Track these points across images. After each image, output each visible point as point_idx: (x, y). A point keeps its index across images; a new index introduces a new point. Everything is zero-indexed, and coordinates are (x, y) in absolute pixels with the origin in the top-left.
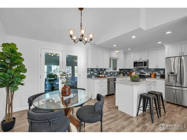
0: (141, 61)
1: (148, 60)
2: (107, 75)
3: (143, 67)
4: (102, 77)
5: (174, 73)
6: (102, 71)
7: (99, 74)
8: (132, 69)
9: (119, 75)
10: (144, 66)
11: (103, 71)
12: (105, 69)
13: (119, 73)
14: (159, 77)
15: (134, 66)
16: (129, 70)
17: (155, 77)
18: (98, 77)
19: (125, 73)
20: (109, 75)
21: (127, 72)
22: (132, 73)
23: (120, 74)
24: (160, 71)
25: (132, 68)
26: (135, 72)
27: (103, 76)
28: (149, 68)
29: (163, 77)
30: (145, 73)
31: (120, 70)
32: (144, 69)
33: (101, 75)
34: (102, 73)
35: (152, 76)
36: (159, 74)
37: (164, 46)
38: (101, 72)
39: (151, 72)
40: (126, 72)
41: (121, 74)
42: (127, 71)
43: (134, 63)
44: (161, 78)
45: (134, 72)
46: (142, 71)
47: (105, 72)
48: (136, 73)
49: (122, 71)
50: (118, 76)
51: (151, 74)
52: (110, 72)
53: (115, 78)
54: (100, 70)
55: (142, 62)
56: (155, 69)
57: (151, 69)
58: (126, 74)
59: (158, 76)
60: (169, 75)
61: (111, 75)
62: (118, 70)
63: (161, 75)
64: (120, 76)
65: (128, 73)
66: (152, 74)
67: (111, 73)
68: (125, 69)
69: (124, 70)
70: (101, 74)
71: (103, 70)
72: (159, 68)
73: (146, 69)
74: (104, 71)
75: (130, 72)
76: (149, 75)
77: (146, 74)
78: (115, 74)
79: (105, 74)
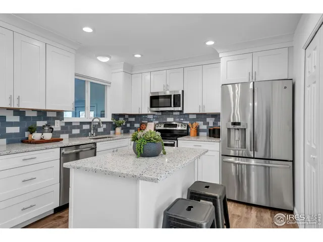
0: (168, 93)
1: (183, 91)
2: (69, 132)
3: (172, 109)
4: (42, 141)
5: (239, 124)
6: (46, 118)
7: (32, 130)
8: (146, 115)
9: (112, 132)
10: (174, 107)
11: (51, 121)
12: (60, 114)
13: (113, 126)
14: (205, 134)
15: (151, 106)
16: (140, 118)
17: (198, 135)
18: (26, 141)
19: (128, 125)
20: (76, 131)
21: (134, 122)
22: (146, 126)
23: (115, 130)
24: (208, 120)
25: (147, 113)
26: (152, 124)
27: (48, 136)
28: (184, 113)
29: (214, 133)
30: (176, 126)
31: (116, 116)
32: (174, 113)
33: (37, 136)
34: (47, 125)
35: (192, 131)
36: (205, 127)
37: (218, 54)
38: (40, 124)
39: (188, 122)
40: (132, 123)
41: (118, 130)
42: (133, 119)
43: (151, 97)
44: (210, 136)
45: (152, 122)
46: (170, 120)
47: (58, 125)
48: (155, 126)
49: (121, 120)
50: (109, 134)
51: (188, 127)
52: (82, 123)
53: (95, 144)
54: (35, 114)
55: (170, 96)
56: (197, 114)
57: (188, 114)
58: (132, 127)
59: (204, 131)
60: (229, 129)
61: (84, 133)
62: (108, 118)
63: (210, 130)
64: (115, 134)
65: (137, 125)
66: (191, 126)
67: (86, 127)
68: (131, 116)
69: (127, 117)
70: (41, 130)
71: (49, 115)
72: (207, 111)
73: (178, 113)
74: (55, 119)
75: (141, 124)
76: (186, 129)
77: (179, 128)
78: (100, 130)
79: (60, 129)
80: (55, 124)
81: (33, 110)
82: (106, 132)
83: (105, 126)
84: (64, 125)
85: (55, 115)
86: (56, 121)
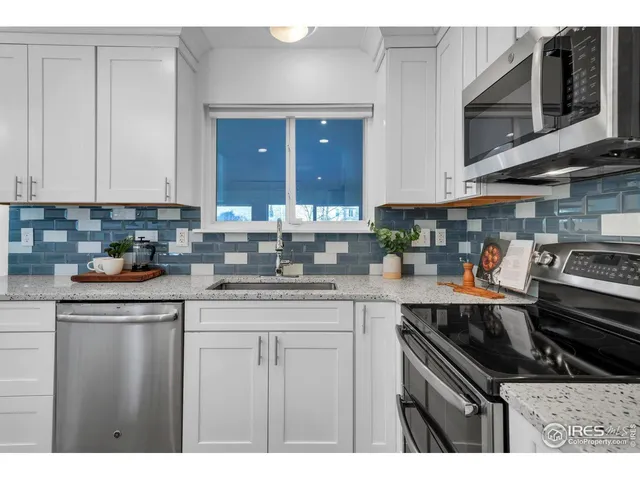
2: (216, 260)
9: (374, 268)
47: (183, 240)
54: (131, 215)
78: (324, 258)
79: (188, 250)
80: (178, 239)
81: (128, 206)
82: (352, 265)
83: (343, 247)
84: (200, 239)
85: (175, 215)
86: (179, 230)
